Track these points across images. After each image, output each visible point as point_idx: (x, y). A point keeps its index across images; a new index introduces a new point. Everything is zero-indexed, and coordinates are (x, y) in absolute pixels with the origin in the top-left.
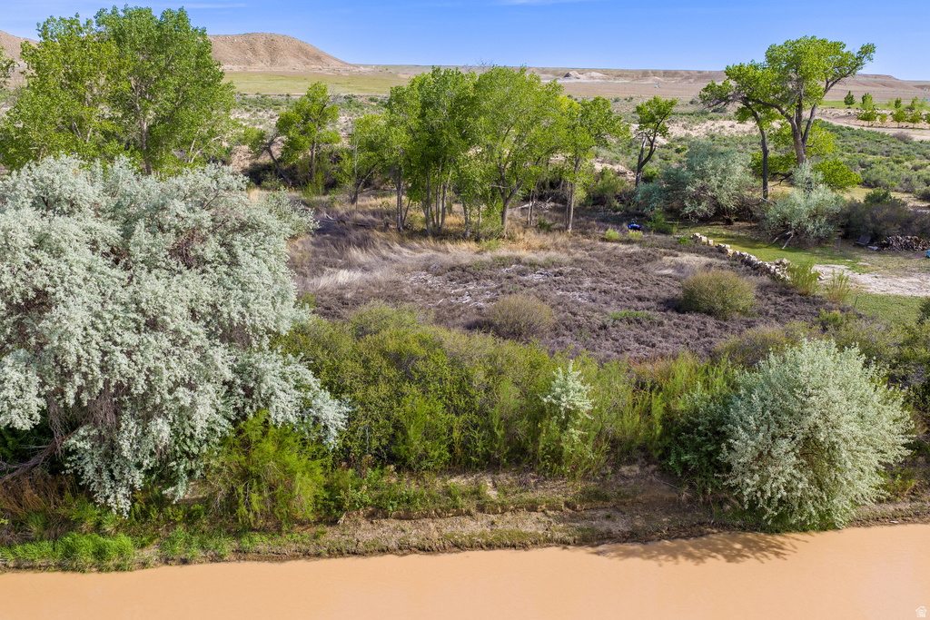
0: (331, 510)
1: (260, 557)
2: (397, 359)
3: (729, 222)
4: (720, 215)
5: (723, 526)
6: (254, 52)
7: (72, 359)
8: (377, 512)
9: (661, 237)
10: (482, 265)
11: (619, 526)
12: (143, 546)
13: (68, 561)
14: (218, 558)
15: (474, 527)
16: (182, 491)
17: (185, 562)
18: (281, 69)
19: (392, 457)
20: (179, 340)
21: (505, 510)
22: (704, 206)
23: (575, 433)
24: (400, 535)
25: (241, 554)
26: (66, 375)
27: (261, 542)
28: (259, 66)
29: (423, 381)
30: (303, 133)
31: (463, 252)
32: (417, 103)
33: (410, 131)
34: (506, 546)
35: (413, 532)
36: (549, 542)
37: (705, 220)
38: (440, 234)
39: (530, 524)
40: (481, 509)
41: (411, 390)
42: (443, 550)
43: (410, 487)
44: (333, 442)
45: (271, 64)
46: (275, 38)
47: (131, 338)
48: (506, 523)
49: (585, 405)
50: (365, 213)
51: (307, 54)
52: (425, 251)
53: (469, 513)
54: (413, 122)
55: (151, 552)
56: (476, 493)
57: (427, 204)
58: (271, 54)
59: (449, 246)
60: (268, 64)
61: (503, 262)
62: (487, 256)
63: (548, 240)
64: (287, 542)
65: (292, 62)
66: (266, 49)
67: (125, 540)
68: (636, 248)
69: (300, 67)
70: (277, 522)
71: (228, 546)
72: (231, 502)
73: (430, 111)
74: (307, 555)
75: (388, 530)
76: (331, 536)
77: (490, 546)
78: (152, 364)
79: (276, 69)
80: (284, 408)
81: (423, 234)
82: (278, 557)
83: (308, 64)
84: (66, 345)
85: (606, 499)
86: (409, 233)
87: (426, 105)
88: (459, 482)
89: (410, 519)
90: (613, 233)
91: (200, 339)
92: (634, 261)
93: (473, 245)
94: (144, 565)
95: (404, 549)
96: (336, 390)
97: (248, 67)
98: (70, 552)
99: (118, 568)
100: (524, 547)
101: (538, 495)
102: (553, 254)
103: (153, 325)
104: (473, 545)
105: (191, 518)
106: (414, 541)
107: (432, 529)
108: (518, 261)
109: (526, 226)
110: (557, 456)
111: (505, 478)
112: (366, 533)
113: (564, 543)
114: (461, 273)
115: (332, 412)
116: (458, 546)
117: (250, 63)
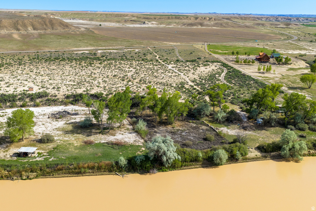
0: (181, 166)
2: (184, 152)
5: (214, 166)
6: (46, 25)
8: (185, 166)
11: (205, 166)
18: (57, 32)
19: (185, 161)
21: (195, 165)
23: (201, 158)
27: (177, 169)
28: (49, 31)
29: (186, 154)
31: (170, 128)
38: (164, 123)
43: (187, 164)
44: (180, 160)
45: (53, 30)
46: (52, 20)
53: (192, 166)
55: (169, 170)
56: (193, 164)
58: (52, 25)
59: (167, 127)
65: (59, 28)
66: (50, 24)
67: (166, 169)
68: (195, 125)
71: (174, 169)
72: (175, 166)
76: (182, 168)
80: (176, 158)
81: (160, 123)
83: (64, 29)
85: (203, 164)
86: (158, 123)
88: (191, 163)
93: (170, 126)
96: (179, 155)
98: (163, 171)
101: (198, 164)
110: (199, 160)
111: (195, 162)
115: (180, 157)
117: (46, 30)
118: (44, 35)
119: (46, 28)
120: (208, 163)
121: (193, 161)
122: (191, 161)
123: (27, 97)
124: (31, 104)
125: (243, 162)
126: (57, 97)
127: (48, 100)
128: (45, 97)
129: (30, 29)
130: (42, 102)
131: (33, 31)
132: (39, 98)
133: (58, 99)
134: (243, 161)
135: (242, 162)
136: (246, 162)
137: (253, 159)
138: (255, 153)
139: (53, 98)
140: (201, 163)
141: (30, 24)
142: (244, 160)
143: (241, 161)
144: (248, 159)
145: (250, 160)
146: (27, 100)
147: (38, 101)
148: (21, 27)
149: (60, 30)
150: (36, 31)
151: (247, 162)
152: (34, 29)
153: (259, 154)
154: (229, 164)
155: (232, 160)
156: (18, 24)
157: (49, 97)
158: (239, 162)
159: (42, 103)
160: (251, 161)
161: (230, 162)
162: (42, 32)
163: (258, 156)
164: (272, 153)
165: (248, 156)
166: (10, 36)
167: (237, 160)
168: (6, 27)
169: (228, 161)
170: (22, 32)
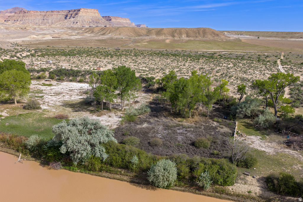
0: (101, 170)
1: (91, 174)
4: (251, 116)
6: (199, 33)
7: (69, 146)
8: (107, 172)
12: (78, 170)
14: (86, 173)
15: (118, 176)
17: (82, 173)
20: (83, 144)
21: (123, 175)
23: (134, 166)
24: (108, 175)
25: (89, 173)
27: (92, 172)
28: (200, 38)
34: (120, 180)
35: (110, 175)
36: (126, 181)
39: (125, 178)
40: (120, 174)
42: (112, 179)
43: (112, 169)
44: (104, 161)
46: (206, 29)
47: (77, 144)
48: (122, 177)
49: (136, 162)
51: (214, 34)
52: (169, 120)
53: (118, 174)
55: (79, 171)
56: (120, 172)
58: (204, 34)
60: (202, 37)
61: (179, 126)
64: (94, 173)
65: (209, 36)
66: (203, 33)
67: (76, 168)
69: (212, 38)
70: (95, 170)
71: (88, 172)
74: (96, 175)
75: (107, 174)
76: (100, 173)
77: (118, 180)
78: (79, 147)
79: (205, 39)
80: (98, 155)
82: (92, 175)
83: (214, 37)
84: (68, 145)
85: (138, 177)
88: (119, 170)
89: (111, 173)
90: (216, 119)
93: (180, 119)
94: (78, 172)
95: (108, 177)
96: (108, 152)
97: (196, 38)
98: (70, 169)
99: (75, 172)
100: (122, 181)
101: (128, 174)
102: (193, 124)
105: (84, 167)
106: (109, 176)
107: (112, 176)
110: (132, 169)
112: (104, 174)
113: (128, 182)
115: (105, 156)
116: (114, 179)
118: (192, 41)
119: (198, 36)
121: (124, 168)
122: (122, 167)
125: (211, 196)
129: (183, 37)
131: (186, 38)
134: (213, 194)
135: (209, 196)
136: (217, 197)
141: (185, 32)
142: (217, 192)
143: (209, 193)
144: (227, 194)
145: (230, 197)
148: (177, 34)
150: (188, 38)
151: (220, 198)
152: (187, 36)
153: (256, 190)
154: (181, 191)
156: (176, 32)
158: (205, 193)
160: (229, 199)
161: (186, 187)
162: (192, 39)
163: (253, 195)
164: (288, 198)
165: (230, 188)
166: (164, 40)
167: (200, 189)
168: (165, 34)
169: (183, 184)
170: (176, 38)
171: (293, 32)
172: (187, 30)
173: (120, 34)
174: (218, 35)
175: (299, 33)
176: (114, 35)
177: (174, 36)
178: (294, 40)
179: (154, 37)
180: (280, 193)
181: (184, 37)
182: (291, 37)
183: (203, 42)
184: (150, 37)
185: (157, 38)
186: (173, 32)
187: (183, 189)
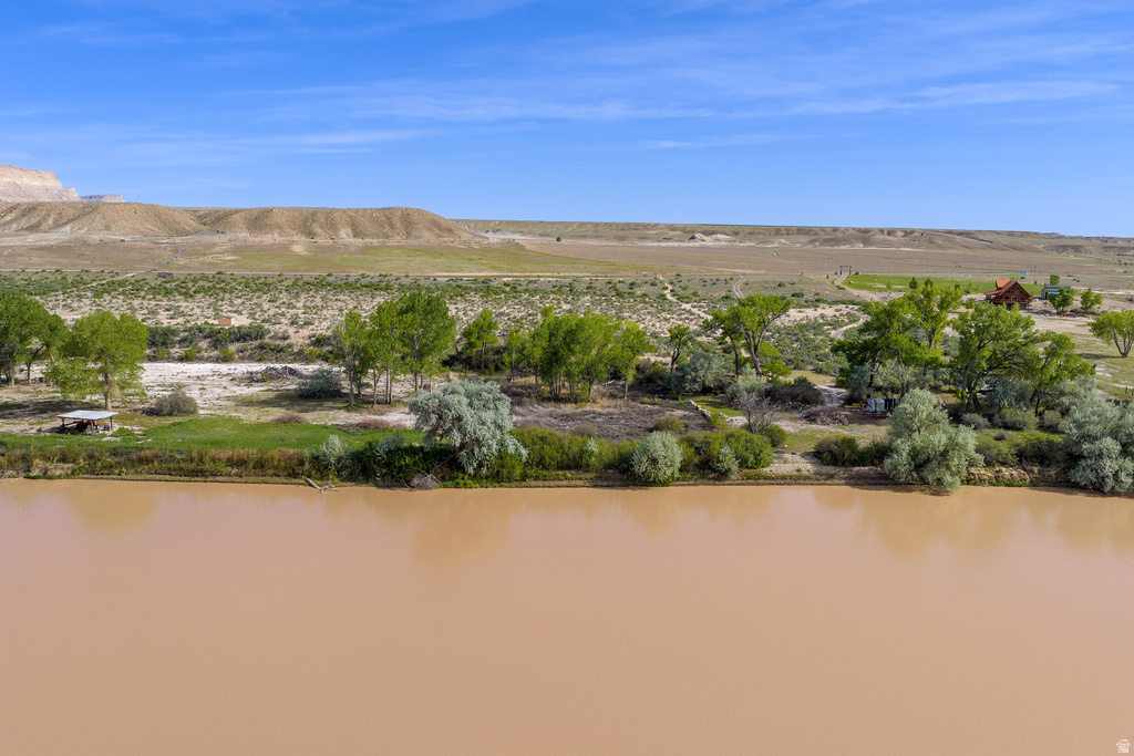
0: (524, 478)
1: (507, 487)
2: (542, 439)
3: (716, 394)
4: (706, 390)
5: (635, 485)
6: (392, 226)
8: (537, 478)
9: (675, 402)
10: (576, 414)
11: (605, 484)
12: (476, 483)
13: (457, 486)
14: (495, 487)
15: (565, 483)
16: (484, 470)
17: (486, 487)
18: (416, 242)
19: (541, 463)
20: (489, 428)
21: (572, 479)
22: (696, 386)
23: (593, 459)
24: (543, 484)
25: (501, 486)
26: (465, 435)
27: (506, 484)
28: (396, 240)
29: (550, 444)
30: (478, 338)
31: (569, 408)
32: (547, 336)
33: (543, 348)
34: (572, 487)
35: (546, 483)
36: (584, 486)
37: (696, 394)
38: (557, 399)
39: (579, 483)
40: (566, 479)
41: (546, 447)
42: (555, 487)
43: (545, 473)
44: (524, 460)
45: (407, 238)
46: (410, 212)
47: (479, 427)
48: (572, 482)
49: (596, 450)
50: (517, 387)
51: (440, 227)
52: (550, 408)
53: (562, 480)
54: (545, 344)
55: (478, 485)
56: (565, 475)
57: (551, 384)
58: (407, 227)
59: (562, 406)
60: (404, 238)
61: (587, 413)
62: (579, 411)
63: (613, 402)
64: (512, 484)
65: (426, 234)
66: (402, 223)
67: (470, 481)
68: (657, 407)
69: (434, 240)
70: (510, 479)
71: (497, 485)
72: (498, 472)
73: (553, 339)
74: (518, 487)
75: (540, 483)
76: (524, 483)
77: (567, 487)
78: (483, 433)
79: (411, 242)
80: (511, 450)
81: (549, 399)
82: (511, 487)
83: (441, 236)
85: (602, 478)
86: (543, 399)
87: (551, 335)
88: (560, 472)
89: (546, 480)
90: (646, 399)
91: (493, 428)
92: (651, 413)
93: (573, 405)
94: (476, 488)
95: (544, 487)
96: (525, 446)
97: (386, 240)
99: (470, 488)
100: (578, 487)
101: (582, 476)
102: (611, 410)
103: (483, 424)
104: (563, 486)
105: (487, 478)
106: (546, 485)
107: (552, 483)
108: (594, 412)
109: (603, 395)
110: (588, 465)
111: (573, 472)
112: (534, 483)
113: (589, 487)
114: (567, 417)
115: (524, 452)
116: (558, 487)
117: (387, 236)
118: (377, 247)
119: (390, 233)
120: (619, 476)
121: (569, 468)
122: (562, 466)
123: (205, 337)
124: (211, 354)
125: (742, 485)
126: (288, 341)
127: (262, 347)
128: (256, 339)
129: (343, 235)
130: (242, 352)
131: (352, 240)
132: (238, 340)
133: (290, 346)
134: (744, 482)
135: (738, 484)
136: (752, 484)
137: (783, 478)
138: (796, 466)
139: (277, 342)
140: (592, 475)
141: (346, 221)
142: (749, 478)
144: (766, 478)
146: (204, 344)
147: (232, 348)
148: (322, 229)
149: (427, 237)
150: (360, 240)
152: (356, 235)
153: (807, 467)
154: (690, 485)
155: (703, 477)
156: (314, 221)
157: (266, 340)
158: (732, 482)
159: (241, 354)
161: (696, 480)
162: (375, 242)
163: (805, 473)
164: (856, 469)
165: (767, 470)
166: (285, 248)
167: (722, 476)
168: (279, 227)
169: (689, 476)
170: (320, 241)
171: (638, 224)
172: (350, 213)
173: (107, 228)
174: (450, 231)
175: (655, 226)
176: (85, 229)
177: (311, 235)
178: (655, 244)
179: (244, 235)
180: (843, 464)
181: (345, 235)
182: (642, 238)
183: (418, 253)
184: (230, 236)
185: (257, 240)
186: (305, 221)
187: (691, 482)
